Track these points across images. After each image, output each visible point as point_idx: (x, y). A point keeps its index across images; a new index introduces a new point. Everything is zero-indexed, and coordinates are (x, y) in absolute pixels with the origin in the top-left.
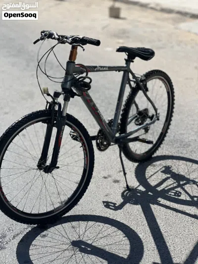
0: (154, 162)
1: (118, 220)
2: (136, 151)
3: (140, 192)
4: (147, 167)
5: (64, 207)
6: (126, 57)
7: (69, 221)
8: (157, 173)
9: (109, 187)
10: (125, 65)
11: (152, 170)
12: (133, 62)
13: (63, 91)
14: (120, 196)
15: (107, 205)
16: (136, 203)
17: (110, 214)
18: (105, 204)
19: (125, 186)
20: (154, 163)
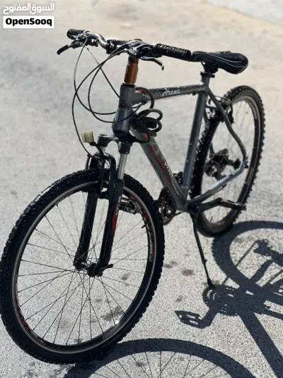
0: (239, 234)
1: (211, 347)
3: (231, 290)
4: (230, 244)
5: (119, 327)
6: (203, 70)
7: (129, 353)
8: (249, 255)
9: (178, 284)
10: (201, 83)
11: (240, 249)
12: (213, 76)
14: (202, 301)
15: (185, 317)
16: (231, 313)
17: (194, 336)
18: (181, 316)
19: (206, 281)
20: (239, 237)
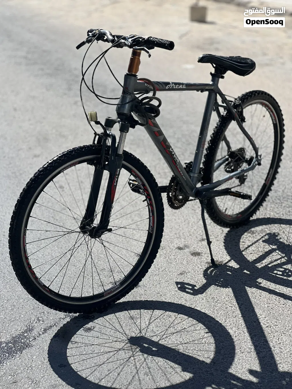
0: (254, 227)
1: (198, 309)
2: (226, 210)
3: (231, 269)
4: (242, 234)
5: (118, 288)
6: (213, 71)
7: (126, 310)
8: (257, 244)
9: (185, 262)
10: (211, 83)
11: (250, 239)
13: (118, 118)
14: (202, 276)
15: (182, 287)
16: (224, 285)
17: (186, 301)
18: (179, 286)
19: (209, 260)
20: (253, 229)
